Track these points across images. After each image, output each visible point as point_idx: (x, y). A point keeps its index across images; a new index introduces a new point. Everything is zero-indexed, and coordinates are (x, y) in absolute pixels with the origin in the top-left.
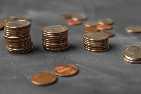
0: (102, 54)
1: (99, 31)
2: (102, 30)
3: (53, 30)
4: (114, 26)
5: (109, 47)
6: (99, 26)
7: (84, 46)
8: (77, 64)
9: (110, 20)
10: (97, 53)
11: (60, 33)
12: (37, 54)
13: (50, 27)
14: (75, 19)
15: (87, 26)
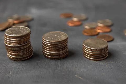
0: (101, 63)
1: (98, 34)
2: (101, 33)
3: (53, 37)
5: (108, 54)
6: (99, 28)
7: (83, 53)
8: (76, 76)
10: (96, 61)
12: (37, 61)
13: (50, 33)
14: (75, 19)
15: (87, 27)
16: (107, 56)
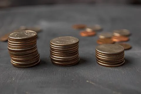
0: (116, 69)
1: (114, 43)
2: (117, 42)
3: (62, 41)
4: (131, 38)
5: (124, 61)
6: (115, 37)
7: (97, 60)
8: (87, 81)
9: (126, 32)
10: (110, 68)
11: (70, 45)
12: (44, 68)
13: (59, 38)
14: (89, 30)
15: (102, 37)
16: (124, 62)
